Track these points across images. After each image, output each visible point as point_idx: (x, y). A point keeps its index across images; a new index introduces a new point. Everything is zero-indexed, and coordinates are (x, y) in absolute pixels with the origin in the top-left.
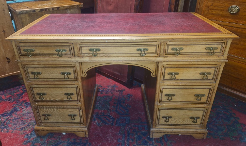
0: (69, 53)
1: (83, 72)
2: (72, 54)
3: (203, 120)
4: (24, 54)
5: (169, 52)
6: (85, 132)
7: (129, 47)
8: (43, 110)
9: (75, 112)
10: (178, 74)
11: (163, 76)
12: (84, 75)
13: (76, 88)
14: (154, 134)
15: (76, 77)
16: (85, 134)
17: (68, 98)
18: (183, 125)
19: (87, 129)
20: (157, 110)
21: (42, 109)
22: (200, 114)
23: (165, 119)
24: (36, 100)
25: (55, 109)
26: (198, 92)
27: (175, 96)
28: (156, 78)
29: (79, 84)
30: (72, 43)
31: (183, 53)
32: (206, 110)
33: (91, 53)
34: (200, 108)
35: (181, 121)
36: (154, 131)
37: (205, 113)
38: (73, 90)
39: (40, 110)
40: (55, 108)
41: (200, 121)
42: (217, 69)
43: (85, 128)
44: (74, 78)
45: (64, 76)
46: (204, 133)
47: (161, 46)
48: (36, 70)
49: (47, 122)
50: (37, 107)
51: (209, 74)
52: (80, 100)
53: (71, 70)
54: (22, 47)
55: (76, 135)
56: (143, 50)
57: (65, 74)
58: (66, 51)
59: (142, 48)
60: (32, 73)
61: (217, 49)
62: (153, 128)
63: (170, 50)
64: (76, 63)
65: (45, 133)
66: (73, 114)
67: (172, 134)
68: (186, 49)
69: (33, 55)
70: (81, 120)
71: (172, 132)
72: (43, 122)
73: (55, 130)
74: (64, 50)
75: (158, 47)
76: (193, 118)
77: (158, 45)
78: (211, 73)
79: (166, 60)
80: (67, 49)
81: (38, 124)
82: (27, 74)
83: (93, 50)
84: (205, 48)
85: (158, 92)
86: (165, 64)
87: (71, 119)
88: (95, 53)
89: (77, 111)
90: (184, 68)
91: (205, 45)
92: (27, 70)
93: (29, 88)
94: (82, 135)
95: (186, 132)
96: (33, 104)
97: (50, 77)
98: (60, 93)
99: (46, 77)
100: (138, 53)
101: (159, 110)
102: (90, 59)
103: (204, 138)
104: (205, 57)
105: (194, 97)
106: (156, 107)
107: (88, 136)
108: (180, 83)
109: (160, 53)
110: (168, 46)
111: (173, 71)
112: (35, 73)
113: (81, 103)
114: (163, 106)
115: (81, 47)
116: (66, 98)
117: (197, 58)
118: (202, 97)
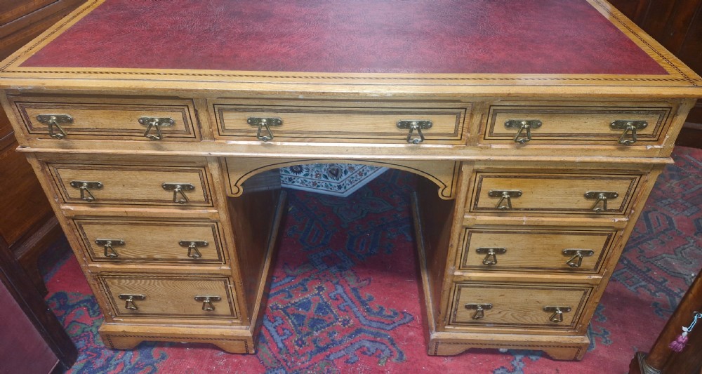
0: (184, 129)
1: (233, 183)
2: (192, 132)
3: (579, 315)
4: (40, 129)
5: (496, 131)
6: (246, 342)
7: (373, 116)
8: (119, 283)
9: (216, 289)
10: (516, 195)
11: (473, 200)
12: (235, 190)
13: (213, 228)
14: (439, 346)
15: (210, 198)
16: (246, 347)
17: (189, 255)
18: (522, 324)
19: (250, 335)
20: (451, 289)
21: (116, 281)
23: (473, 311)
24: (96, 258)
25: (154, 283)
26: (575, 242)
27: (507, 253)
28: (451, 204)
29: (221, 217)
30: (192, 100)
31: (540, 135)
32: (590, 289)
33: (255, 131)
34: (575, 285)
35: (517, 317)
36: (439, 339)
37: (586, 298)
38: (202, 233)
39: (109, 283)
40: (154, 279)
41: (571, 318)
42: (636, 184)
43: (245, 331)
44: (203, 198)
45: (172, 193)
46: (579, 347)
47: (472, 115)
48: (86, 177)
49: (134, 314)
50: (100, 276)
51: (611, 196)
52: (227, 258)
53: (192, 179)
54: (30, 107)
55: (221, 347)
56: (415, 125)
57: (177, 190)
58: (173, 124)
59: (414, 120)
60: (73, 182)
61: (646, 126)
62: (437, 330)
63: (499, 128)
64: (206, 157)
65: (133, 342)
66: (208, 296)
67: (491, 347)
68: (551, 126)
69: (69, 133)
70: (232, 310)
71: (491, 342)
72: (122, 314)
73: (159, 335)
74: (168, 120)
75: (462, 116)
76: (553, 310)
77: (463, 111)
78: (618, 195)
79: (487, 155)
80: (176, 117)
81: (108, 319)
82: (59, 186)
83: (260, 120)
84: (609, 122)
85: (456, 241)
86: (482, 167)
87: (203, 308)
88: (267, 131)
89: (220, 288)
90: (540, 177)
91: (610, 112)
92: (58, 175)
93: (69, 224)
94: (238, 347)
95: (531, 344)
96: (88, 268)
97: (129, 197)
98: (165, 241)
99: (118, 197)
100: (401, 135)
101: (457, 289)
102: (250, 148)
103: (578, 358)
104: (605, 150)
105: (562, 256)
106: (448, 280)
107: (253, 352)
108: (524, 219)
109: (469, 135)
110: (495, 113)
111: (504, 187)
112: (81, 184)
113: (230, 266)
114: (468, 279)
115: (221, 111)
116: (182, 253)
117: (582, 150)
118: (584, 258)
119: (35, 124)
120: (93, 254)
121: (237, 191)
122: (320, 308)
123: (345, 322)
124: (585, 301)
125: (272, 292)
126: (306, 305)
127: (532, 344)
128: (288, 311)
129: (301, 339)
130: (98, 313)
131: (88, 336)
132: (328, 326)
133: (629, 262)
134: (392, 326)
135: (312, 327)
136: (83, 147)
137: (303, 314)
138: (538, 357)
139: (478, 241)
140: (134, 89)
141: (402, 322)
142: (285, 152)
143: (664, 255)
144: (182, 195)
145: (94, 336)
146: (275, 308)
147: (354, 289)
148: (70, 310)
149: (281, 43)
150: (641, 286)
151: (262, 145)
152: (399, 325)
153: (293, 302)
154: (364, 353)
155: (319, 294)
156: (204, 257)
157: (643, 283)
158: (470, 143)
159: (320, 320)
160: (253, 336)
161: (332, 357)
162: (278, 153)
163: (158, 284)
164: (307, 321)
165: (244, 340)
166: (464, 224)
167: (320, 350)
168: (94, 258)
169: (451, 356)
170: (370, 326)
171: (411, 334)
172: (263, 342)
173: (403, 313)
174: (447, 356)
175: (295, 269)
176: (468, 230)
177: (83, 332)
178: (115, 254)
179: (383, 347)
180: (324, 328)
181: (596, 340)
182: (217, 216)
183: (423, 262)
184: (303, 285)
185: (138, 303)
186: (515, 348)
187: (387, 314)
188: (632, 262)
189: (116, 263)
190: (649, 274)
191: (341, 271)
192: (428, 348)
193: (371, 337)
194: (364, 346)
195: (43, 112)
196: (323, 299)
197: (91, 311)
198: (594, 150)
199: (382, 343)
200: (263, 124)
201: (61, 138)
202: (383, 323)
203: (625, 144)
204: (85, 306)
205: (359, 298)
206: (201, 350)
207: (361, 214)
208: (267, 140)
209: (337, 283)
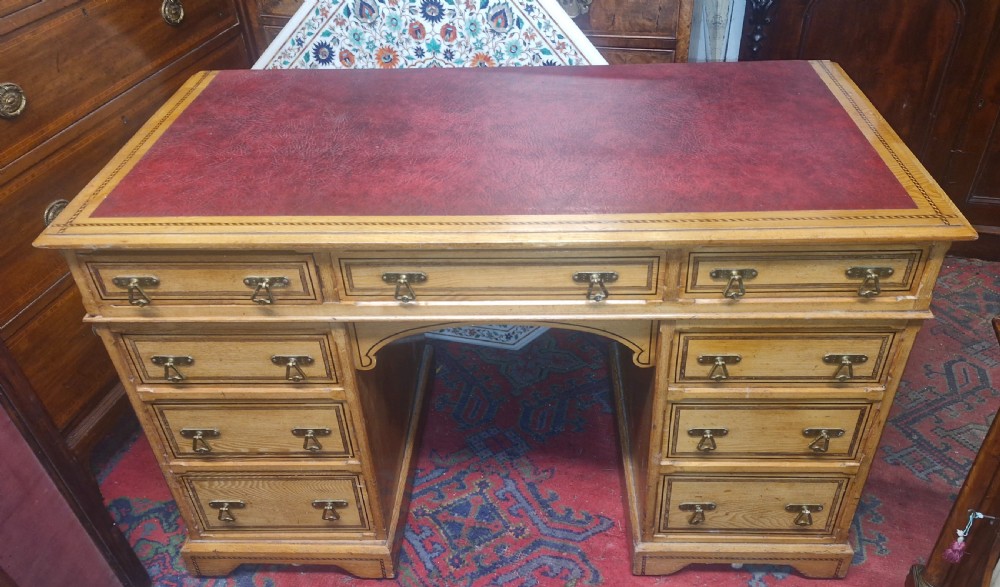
0: (302, 290)
1: (363, 354)
2: (311, 292)
3: (835, 516)
4: (116, 294)
5: (700, 282)
6: (382, 562)
7: (542, 268)
8: (210, 485)
9: (342, 491)
10: (734, 360)
11: (679, 369)
12: (366, 361)
13: (338, 411)
14: (648, 562)
15: (333, 373)
16: (383, 569)
17: (305, 447)
18: (759, 530)
19: (388, 552)
20: (658, 483)
21: (206, 483)
22: (825, 493)
23: (690, 513)
24: (181, 454)
25: (258, 484)
26: (817, 419)
27: (729, 435)
28: (650, 373)
29: (348, 396)
30: (312, 254)
31: (757, 286)
32: (846, 480)
33: (391, 289)
34: (825, 476)
35: (751, 520)
36: (646, 553)
37: (842, 493)
38: (324, 419)
39: (197, 487)
40: (258, 479)
41: (825, 519)
42: (889, 343)
43: (381, 547)
44: (324, 373)
45: (284, 369)
46: (839, 559)
47: (667, 265)
48: (171, 350)
49: (227, 527)
50: (184, 477)
51: (858, 360)
52: (355, 449)
53: (311, 349)
54: (105, 267)
55: (347, 569)
56: (595, 278)
57: (290, 364)
58: (288, 284)
59: (595, 272)
60: (155, 358)
61: (892, 274)
62: (643, 541)
63: (704, 278)
64: (328, 323)
65: (227, 565)
66: (330, 501)
67: (719, 561)
68: (768, 275)
69: (154, 297)
70: (362, 519)
71: (718, 555)
72: (214, 527)
73: (262, 555)
74: (281, 280)
75: (655, 266)
76: (798, 509)
77: (656, 260)
78: (867, 358)
79: (690, 312)
80: (292, 275)
81: (194, 535)
82: (136, 363)
83: (398, 276)
84: (844, 269)
85: (661, 421)
86: (686, 327)
87: (324, 518)
88: (407, 289)
89: (347, 489)
90: (762, 338)
91: (844, 258)
92: (135, 350)
93: (147, 411)
94: (372, 570)
95: (773, 556)
96: (170, 467)
97: (228, 374)
98: (274, 429)
99: (213, 373)
100: (580, 289)
101: (666, 483)
102: (386, 310)
103: (841, 575)
104: (842, 303)
105: (803, 438)
106: (653, 473)
107: (392, 575)
108: (747, 391)
109: (665, 288)
110: (697, 262)
111: (718, 349)
112: (165, 360)
113: (360, 460)
114: (679, 470)
115: (348, 266)
116: (298, 445)
117: (813, 304)
118: (831, 440)
119: (110, 288)
120: (177, 448)
121: (369, 362)
122: (483, 513)
123: (519, 532)
124: (841, 495)
125: (416, 491)
126: (463, 509)
127: (775, 556)
128: (439, 517)
129: (457, 557)
130: (174, 526)
131: (164, 558)
132: (495, 537)
133: (920, 436)
134: (583, 535)
135: (473, 539)
136: (170, 315)
137: (459, 521)
138: (784, 575)
139: (691, 419)
140: (239, 245)
141: (597, 530)
142: (431, 314)
143: (971, 426)
144: (296, 372)
145: (172, 559)
146: (420, 513)
147: (531, 485)
148: (135, 523)
149: (423, 172)
150: (935, 472)
151: (402, 306)
152: (593, 534)
153: (445, 505)
154: (544, 574)
155: (481, 493)
156: (326, 449)
157: (938, 467)
158: (669, 297)
159: (484, 529)
160: (392, 554)
161: (500, 581)
162: (422, 315)
163: (263, 486)
164: (464, 532)
165: (380, 560)
166: (669, 399)
167: (484, 571)
168: (178, 454)
169: (665, 576)
170: (553, 536)
171: (610, 545)
172: (406, 562)
173: (599, 517)
174: (659, 576)
175: (447, 457)
176: (674, 406)
177: (156, 554)
178: (207, 447)
179: (571, 565)
180: (490, 540)
181: (868, 549)
182: (343, 395)
183: (626, 445)
184: (459, 480)
185: (235, 512)
186: (752, 562)
187: (577, 519)
188: (925, 437)
189: (207, 460)
190: (948, 454)
191: (511, 459)
192: (632, 566)
193: (555, 551)
194: (545, 565)
195: (122, 274)
196: (487, 500)
197: (165, 524)
198: (828, 304)
199: (570, 560)
200: (402, 281)
201: (144, 304)
202: (571, 531)
203: (866, 296)
204: (156, 518)
205: (538, 496)
206: (321, 575)
207: (541, 374)
208: (408, 300)
209: (507, 477)
